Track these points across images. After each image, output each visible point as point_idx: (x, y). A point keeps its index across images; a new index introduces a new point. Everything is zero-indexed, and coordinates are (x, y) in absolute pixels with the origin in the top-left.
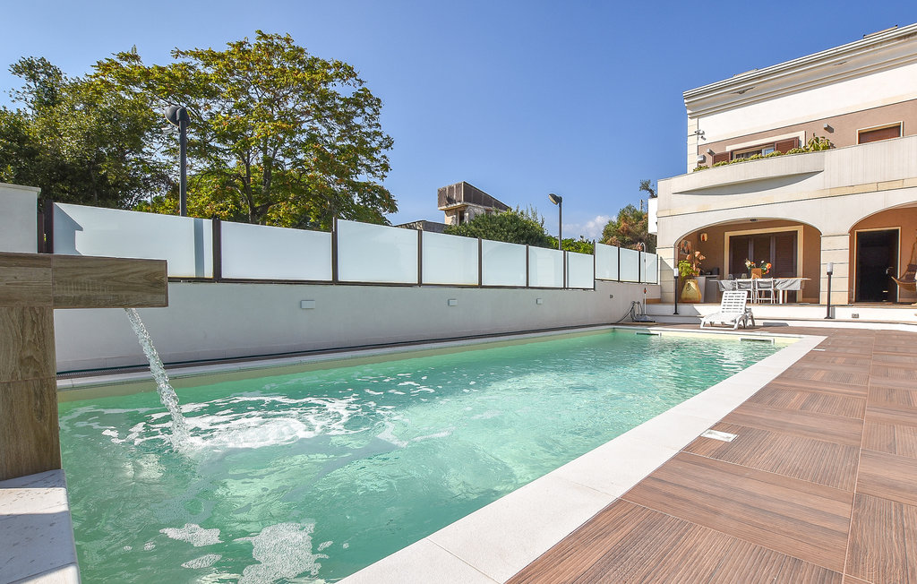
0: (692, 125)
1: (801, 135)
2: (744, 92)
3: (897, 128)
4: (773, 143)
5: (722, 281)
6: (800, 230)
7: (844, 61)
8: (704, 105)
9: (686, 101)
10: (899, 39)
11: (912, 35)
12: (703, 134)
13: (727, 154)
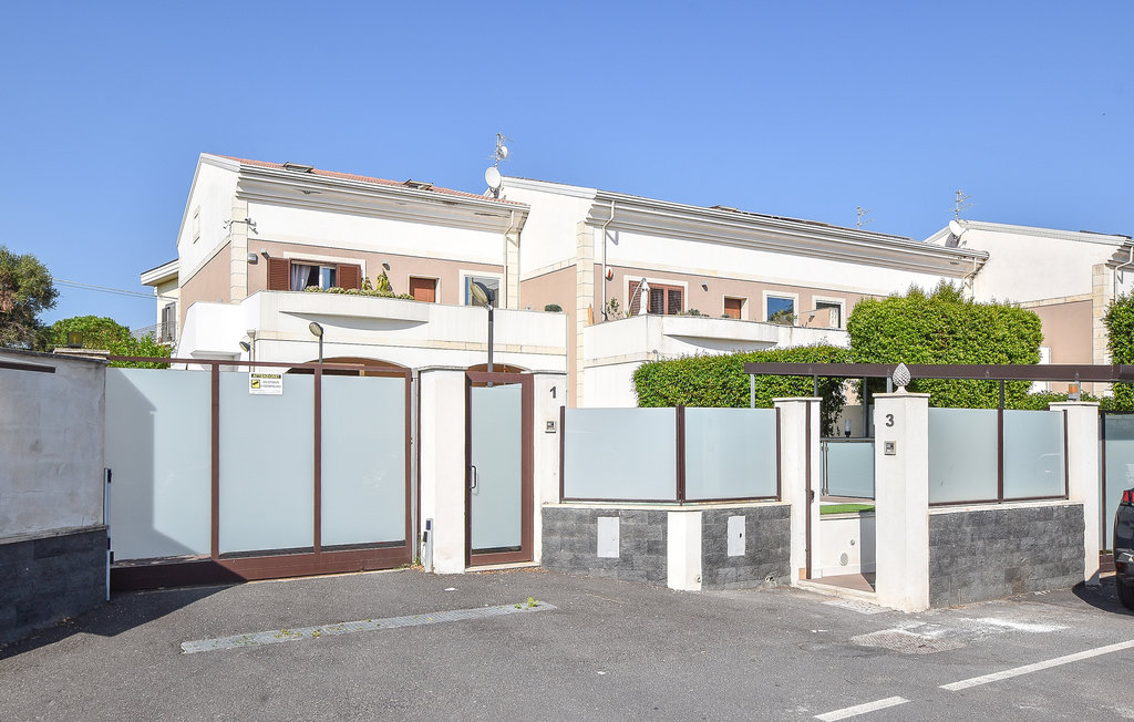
1: (362, 262)
2: (309, 193)
3: (435, 281)
4: (336, 264)
8: (260, 188)
10: (444, 202)
11: (454, 203)
12: (255, 225)
13: (285, 261)
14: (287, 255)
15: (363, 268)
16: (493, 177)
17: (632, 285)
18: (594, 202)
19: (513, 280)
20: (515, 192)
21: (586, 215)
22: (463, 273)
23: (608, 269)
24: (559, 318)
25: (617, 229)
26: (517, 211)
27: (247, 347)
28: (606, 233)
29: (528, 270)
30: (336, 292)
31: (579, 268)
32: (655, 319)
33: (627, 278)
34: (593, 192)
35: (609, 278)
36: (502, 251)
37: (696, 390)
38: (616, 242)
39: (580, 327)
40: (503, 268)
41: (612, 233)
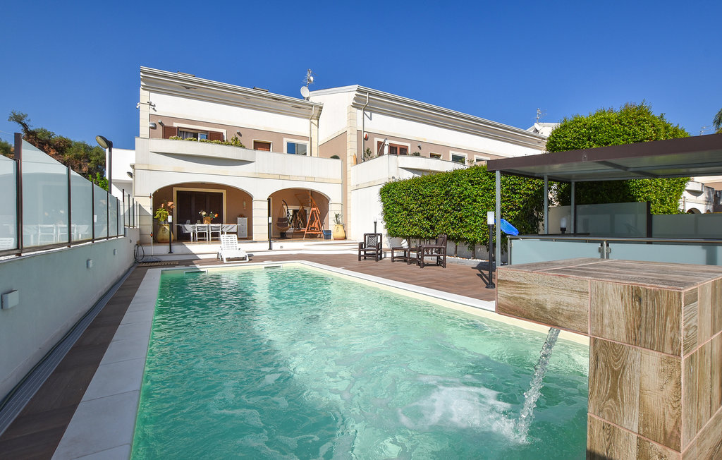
0: (144, 95)
1: (224, 131)
2: (189, 88)
3: (269, 144)
4: (207, 131)
5: (185, 225)
6: (224, 192)
7: (248, 98)
8: (157, 84)
9: (141, 74)
10: (273, 98)
11: (279, 100)
12: (154, 106)
13: (175, 128)
14: (176, 125)
15: (225, 134)
16: (305, 92)
17: (379, 143)
18: (357, 93)
19: (315, 145)
20: (315, 97)
21: (352, 101)
22: (286, 140)
23: (365, 133)
24: (338, 162)
25: (371, 111)
26: (316, 106)
27: (130, 174)
28: (364, 113)
29: (323, 139)
30: (191, 140)
31: (348, 133)
32: (393, 157)
33: (377, 140)
34: (356, 87)
35: (366, 139)
36: (309, 129)
37: (424, 198)
38: (371, 119)
39: (349, 166)
40: (309, 139)
41: (368, 113)
